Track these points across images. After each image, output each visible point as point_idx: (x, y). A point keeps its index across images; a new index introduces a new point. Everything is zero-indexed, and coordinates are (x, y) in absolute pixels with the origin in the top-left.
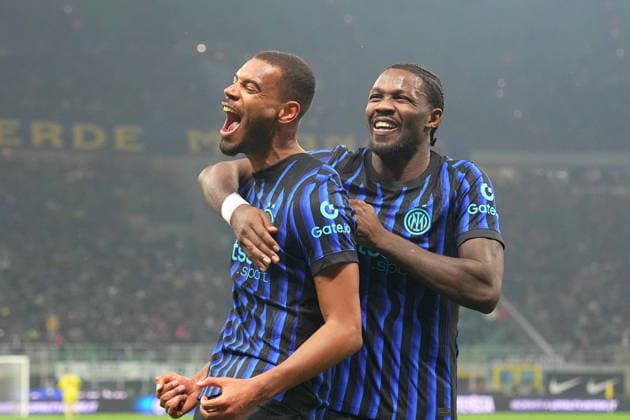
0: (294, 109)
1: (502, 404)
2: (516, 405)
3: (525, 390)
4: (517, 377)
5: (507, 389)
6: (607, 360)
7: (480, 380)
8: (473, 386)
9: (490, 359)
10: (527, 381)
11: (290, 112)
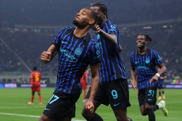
0: (93, 21)
1: (19, 85)
2: (22, 86)
3: (25, 82)
4: (23, 79)
5: (21, 82)
6: (46, 75)
7: (15, 80)
8: (13, 81)
9: (18, 75)
10: (26, 80)
11: (92, 21)
